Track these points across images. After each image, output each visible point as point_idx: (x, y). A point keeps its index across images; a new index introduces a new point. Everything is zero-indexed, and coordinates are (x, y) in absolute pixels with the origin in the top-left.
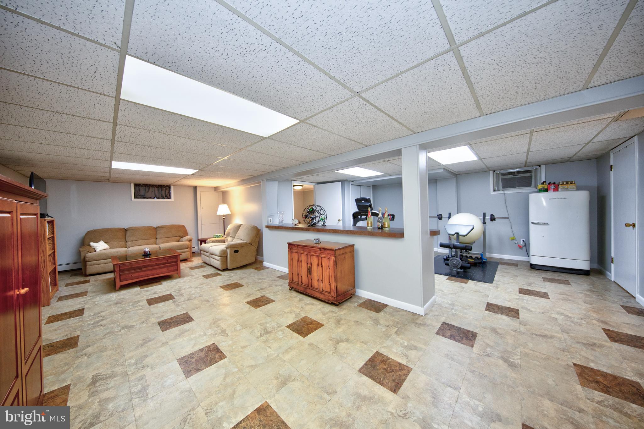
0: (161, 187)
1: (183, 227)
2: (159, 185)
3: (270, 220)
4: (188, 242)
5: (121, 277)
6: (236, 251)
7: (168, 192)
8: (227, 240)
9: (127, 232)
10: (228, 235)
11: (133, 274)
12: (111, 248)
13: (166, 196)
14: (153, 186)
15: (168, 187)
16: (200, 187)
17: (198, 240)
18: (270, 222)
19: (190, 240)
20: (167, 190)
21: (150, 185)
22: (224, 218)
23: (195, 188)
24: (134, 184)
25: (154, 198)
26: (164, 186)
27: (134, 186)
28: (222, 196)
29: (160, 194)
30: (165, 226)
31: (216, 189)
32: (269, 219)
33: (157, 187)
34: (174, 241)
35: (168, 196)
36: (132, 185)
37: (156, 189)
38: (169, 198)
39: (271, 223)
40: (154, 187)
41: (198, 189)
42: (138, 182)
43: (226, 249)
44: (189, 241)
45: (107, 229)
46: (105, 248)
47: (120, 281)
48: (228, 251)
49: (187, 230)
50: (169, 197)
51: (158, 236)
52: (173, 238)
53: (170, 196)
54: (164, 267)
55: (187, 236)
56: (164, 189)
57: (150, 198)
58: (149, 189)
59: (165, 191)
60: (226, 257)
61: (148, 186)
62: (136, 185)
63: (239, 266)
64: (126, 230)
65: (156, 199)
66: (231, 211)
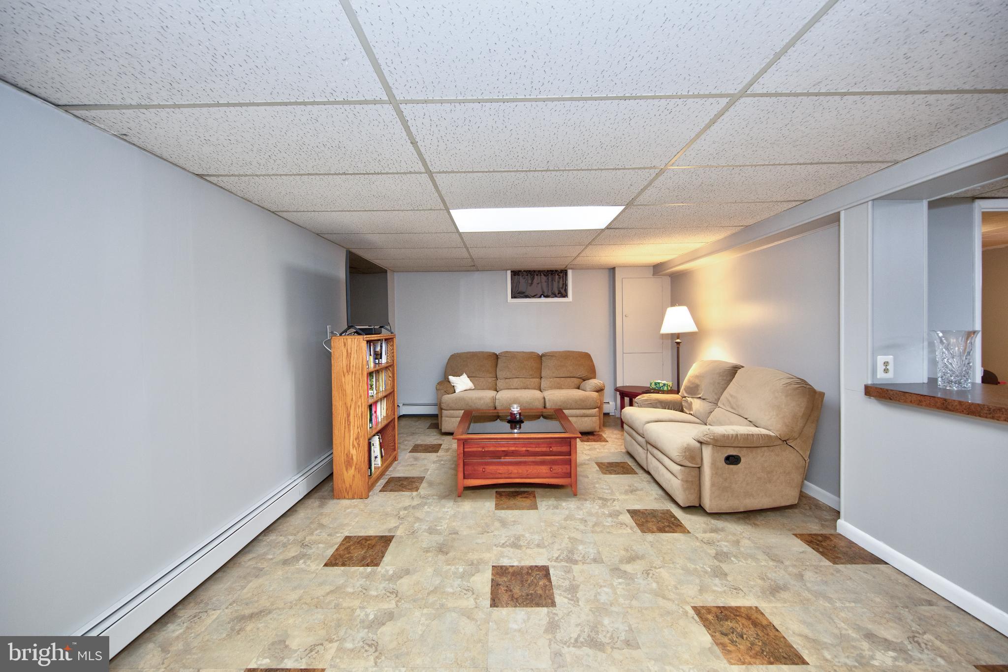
0: (552, 274)
1: (587, 357)
2: (548, 271)
3: (886, 364)
4: (595, 394)
5: (466, 467)
6: (732, 460)
7: (563, 284)
8: (690, 404)
9: (499, 360)
10: (693, 390)
11: (487, 467)
12: (476, 388)
13: (560, 293)
14: (540, 272)
15: (563, 273)
16: (620, 267)
17: (617, 390)
18: (886, 371)
19: (600, 390)
20: (561, 279)
21: (534, 271)
22: (678, 343)
23: (612, 270)
24: (511, 272)
25: (540, 297)
26: (556, 271)
27: (511, 275)
28: (669, 287)
29: (550, 290)
30: (556, 352)
31: (657, 269)
32: (881, 359)
33: (545, 275)
34: (569, 388)
35: (562, 291)
36: (509, 273)
37: (544, 278)
38: (564, 297)
39: (890, 375)
40: (541, 275)
41: (617, 270)
42: (517, 267)
43: (698, 445)
44: (597, 391)
45: (473, 352)
46: (468, 388)
47: (464, 478)
48: (707, 452)
49: (595, 365)
50: (564, 294)
51: (543, 374)
52: (569, 380)
53: (566, 290)
54: (543, 463)
55: (594, 377)
56: (557, 277)
57: (534, 297)
58: (533, 279)
59: (559, 282)
60: (696, 471)
61: (532, 273)
62: (515, 273)
63: (742, 510)
64: (496, 357)
65: (543, 300)
66: (697, 323)
